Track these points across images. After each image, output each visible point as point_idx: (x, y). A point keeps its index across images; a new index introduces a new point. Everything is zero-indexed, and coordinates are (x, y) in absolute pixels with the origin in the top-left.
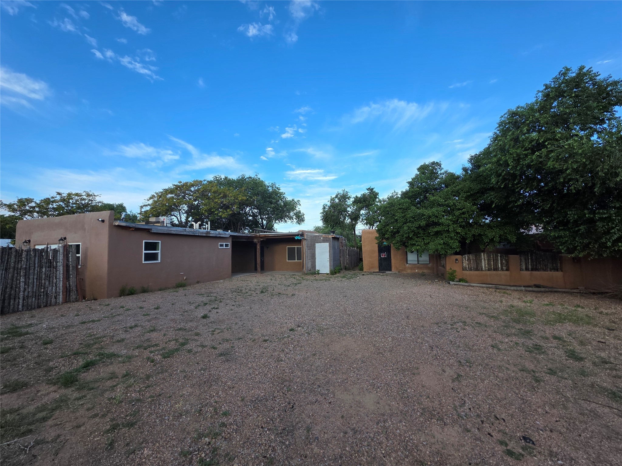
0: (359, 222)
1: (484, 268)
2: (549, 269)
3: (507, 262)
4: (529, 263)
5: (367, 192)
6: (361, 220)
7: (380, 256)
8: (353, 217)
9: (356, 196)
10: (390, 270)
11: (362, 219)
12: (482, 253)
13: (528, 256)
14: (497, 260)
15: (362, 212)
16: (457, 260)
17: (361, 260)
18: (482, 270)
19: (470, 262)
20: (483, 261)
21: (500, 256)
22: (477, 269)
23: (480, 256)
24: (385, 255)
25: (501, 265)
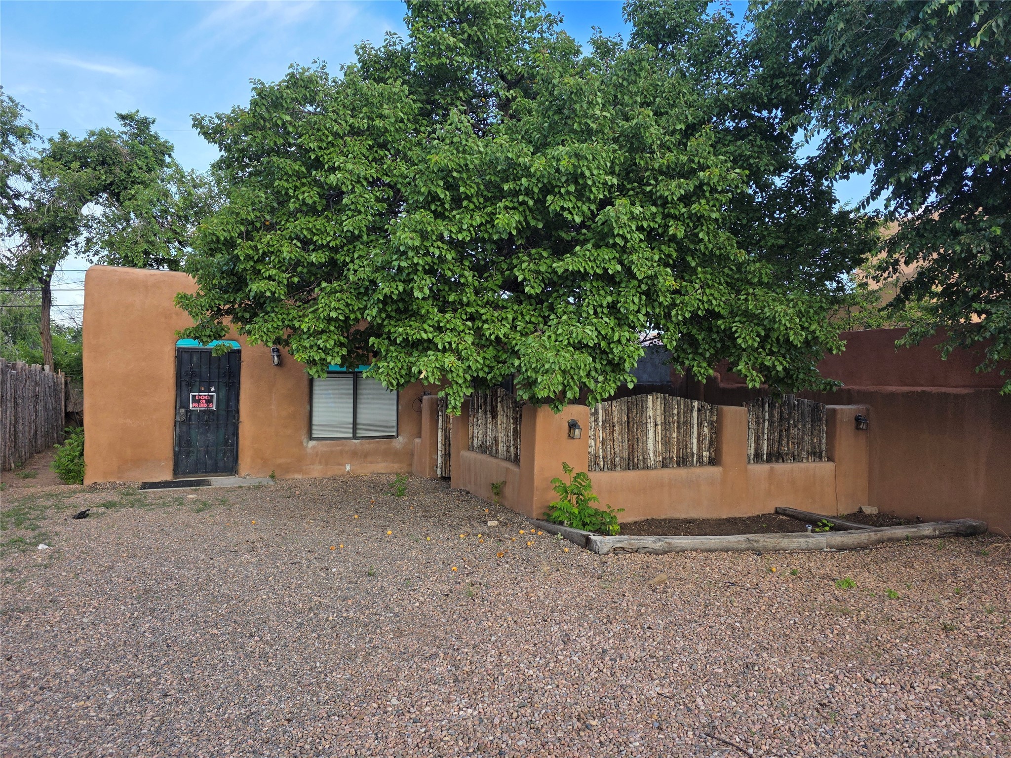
0: (72, 250)
1: (651, 455)
2: (804, 454)
3: (717, 430)
4: (763, 434)
5: (118, 127)
6: (81, 240)
7: (181, 402)
8: (43, 221)
9: (64, 135)
10: (232, 469)
11: (88, 240)
12: (650, 398)
13: (763, 409)
14: (688, 424)
15: (93, 209)
16: (573, 426)
17: (74, 419)
18: (646, 468)
19: (612, 432)
20: (650, 427)
21: (699, 410)
22: (631, 464)
23: (643, 410)
24: (209, 401)
25: (698, 441)
